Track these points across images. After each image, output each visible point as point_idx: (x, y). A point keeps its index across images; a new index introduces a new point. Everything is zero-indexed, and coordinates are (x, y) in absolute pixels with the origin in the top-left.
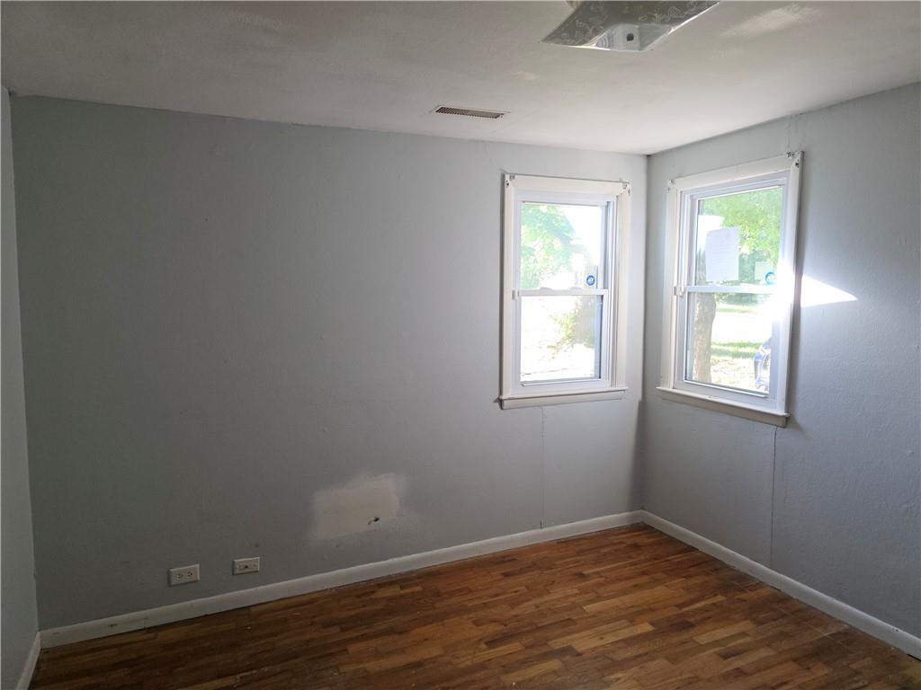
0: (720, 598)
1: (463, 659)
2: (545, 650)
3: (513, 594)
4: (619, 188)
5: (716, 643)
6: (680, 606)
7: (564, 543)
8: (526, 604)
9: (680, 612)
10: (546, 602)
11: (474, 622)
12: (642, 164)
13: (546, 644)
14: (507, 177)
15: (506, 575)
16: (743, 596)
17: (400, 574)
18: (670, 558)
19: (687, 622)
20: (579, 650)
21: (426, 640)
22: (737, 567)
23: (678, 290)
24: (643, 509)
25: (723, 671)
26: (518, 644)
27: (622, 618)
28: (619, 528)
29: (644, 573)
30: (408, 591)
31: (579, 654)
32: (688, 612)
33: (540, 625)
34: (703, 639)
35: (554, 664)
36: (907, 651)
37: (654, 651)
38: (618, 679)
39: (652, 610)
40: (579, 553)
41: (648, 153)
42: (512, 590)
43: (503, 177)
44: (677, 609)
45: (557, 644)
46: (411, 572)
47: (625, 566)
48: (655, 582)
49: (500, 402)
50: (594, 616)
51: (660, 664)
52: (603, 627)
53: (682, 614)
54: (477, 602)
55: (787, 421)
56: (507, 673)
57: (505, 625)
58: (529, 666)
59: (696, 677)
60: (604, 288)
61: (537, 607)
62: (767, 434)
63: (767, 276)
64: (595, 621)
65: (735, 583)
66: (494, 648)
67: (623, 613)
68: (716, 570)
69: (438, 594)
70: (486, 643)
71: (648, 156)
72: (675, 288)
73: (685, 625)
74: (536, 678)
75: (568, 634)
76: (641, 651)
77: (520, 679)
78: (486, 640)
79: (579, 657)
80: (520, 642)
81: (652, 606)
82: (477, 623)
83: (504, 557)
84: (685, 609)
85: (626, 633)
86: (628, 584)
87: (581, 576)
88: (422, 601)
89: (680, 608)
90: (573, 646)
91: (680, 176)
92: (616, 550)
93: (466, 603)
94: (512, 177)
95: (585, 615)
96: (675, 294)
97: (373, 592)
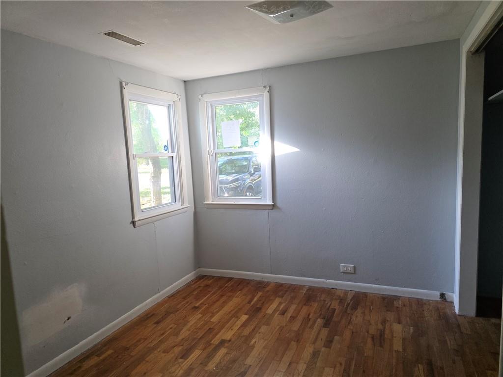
0: (260, 294)
1: (177, 371)
2: (213, 347)
3: (171, 330)
4: (175, 97)
5: (275, 311)
6: (249, 302)
7: (172, 296)
8: (182, 332)
9: (251, 305)
10: (191, 326)
11: (164, 352)
12: (182, 85)
13: (211, 344)
14: (124, 84)
15: (157, 323)
16: (267, 289)
17: (89, 350)
18: (226, 285)
19: (257, 308)
20: (228, 339)
21: (145, 374)
22: (255, 279)
23: (210, 151)
24: (199, 268)
25: (287, 320)
26: (197, 350)
27: (231, 318)
28: (192, 281)
29: (222, 296)
30: (104, 356)
31: (230, 341)
32: (254, 303)
33: (199, 337)
34: (270, 311)
35: (223, 351)
36: (331, 287)
37: (257, 324)
38: (255, 342)
39: (240, 309)
40: (184, 298)
41: (185, 80)
42: (169, 328)
43: (121, 83)
44: (249, 304)
45: (216, 341)
46: (96, 345)
47: (211, 296)
48: (230, 298)
49: (133, 223)
50: (219, 322)
51: (264, 329)
52: (228, 325)
53: (252, 305)
54: (155, 343)
55: (274, 206)
56: (206, 366)
57: (182, 346)
58: (213, 358)
59: (281, 326)
60: (172, 152)
61: (189, 330)
62: (265, 214)
63: (255, 143)
64: (222, 325)
65: (259, 285)
66: (187, 359)
67: (230, 315)
68: (248, 283)
69: (127, 349)
70: (181, 358)
71: (185, 81)
72: (208, 151)
73: (259, 310)
74: (222, 361)
75: (216, 334)
76: (253, 327)
77: (215, 365)
78: (180, 356)
79: (231, 342)
80: (197, 349)
81: (239, 307)
82: (166, 351)
83: (147, 315)
84: (252, 303)
85: (239, 323)
86: (219, 303)
87: (195, 308)
88: (120, 357)
89: (250, 303)
90: (223, 338)
91: (205, 94)
92: (200, 291)
93: (149, 345)
94: (126, 84)
95: (215, 324)
96: (209, 154)
97: (80, 367)
